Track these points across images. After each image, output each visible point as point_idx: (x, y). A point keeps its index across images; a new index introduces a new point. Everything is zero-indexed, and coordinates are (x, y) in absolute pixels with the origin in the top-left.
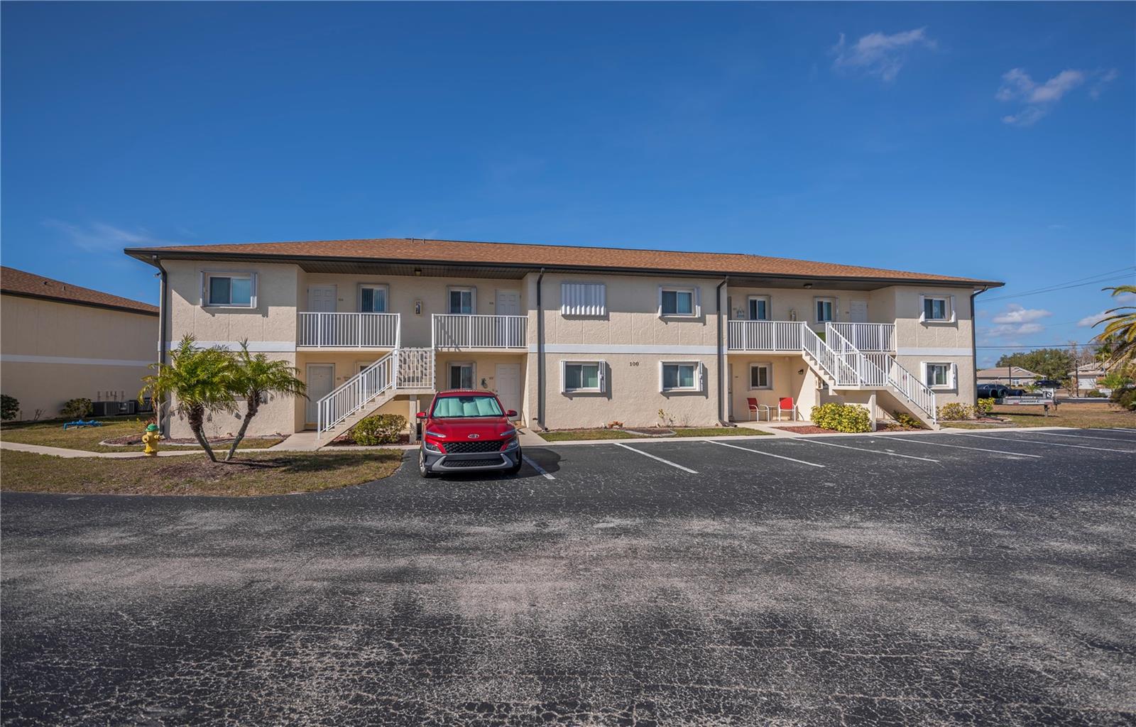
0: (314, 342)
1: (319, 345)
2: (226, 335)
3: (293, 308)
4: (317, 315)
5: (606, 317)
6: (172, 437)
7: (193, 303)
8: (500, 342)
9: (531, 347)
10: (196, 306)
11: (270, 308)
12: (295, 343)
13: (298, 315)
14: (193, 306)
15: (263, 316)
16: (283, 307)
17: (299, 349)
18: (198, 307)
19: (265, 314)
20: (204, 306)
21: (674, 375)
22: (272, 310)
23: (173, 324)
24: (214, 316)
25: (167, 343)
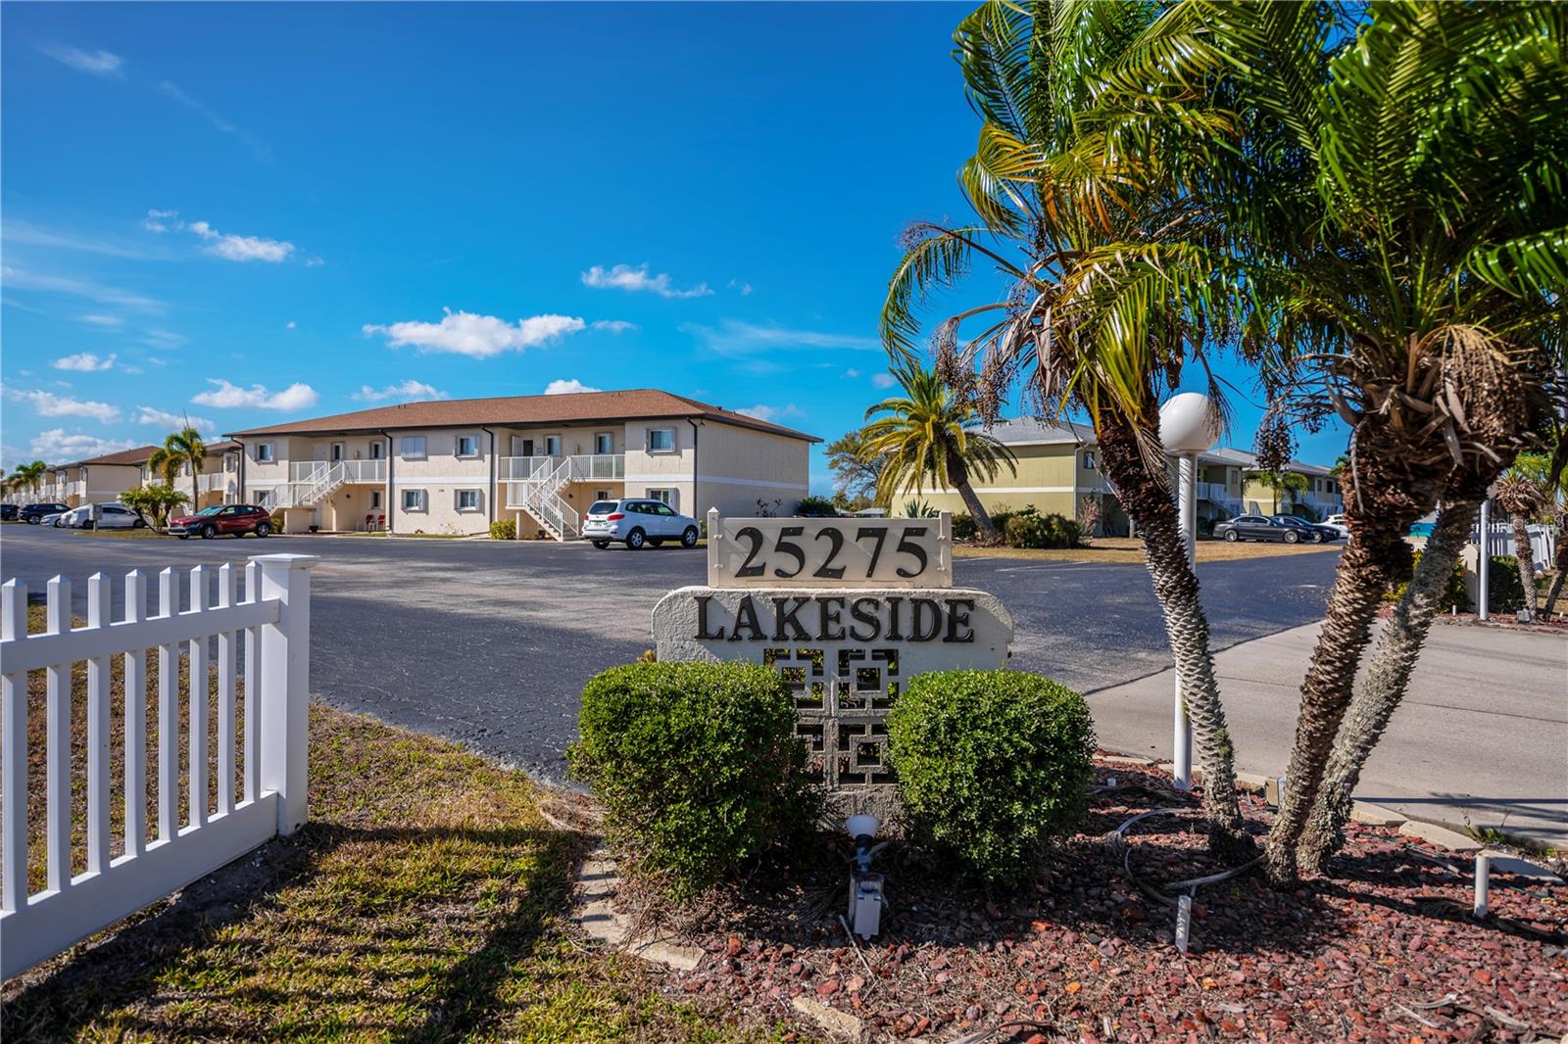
5: (426, 459)
8: (373, 478)
9: (387, 481)
21: (464, 499)
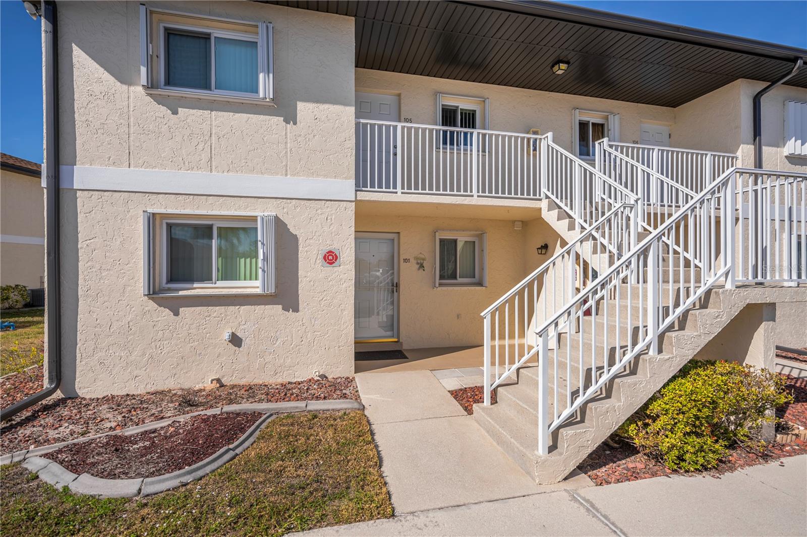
0: (389, 184)
1: (399, 189)
2: (205, 156)
3: (348, 108)
4: (395, 127)
6: (81, 393)
7: (125, 78)
10: (132, 88)
11: (301, 106)
12: (352, 182)
13: (357, 125)
14: (125, 87)
15: (287, 121)
16: (326, 106)
17: (362, 196)
18: (138, 90)
19: (291, 118)
20: (151, 86)
22: (304, 109)
23: (78, 124)
24: (175, 112)
25: (64, 169)
